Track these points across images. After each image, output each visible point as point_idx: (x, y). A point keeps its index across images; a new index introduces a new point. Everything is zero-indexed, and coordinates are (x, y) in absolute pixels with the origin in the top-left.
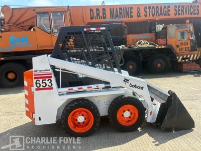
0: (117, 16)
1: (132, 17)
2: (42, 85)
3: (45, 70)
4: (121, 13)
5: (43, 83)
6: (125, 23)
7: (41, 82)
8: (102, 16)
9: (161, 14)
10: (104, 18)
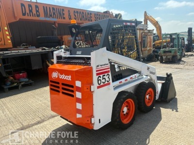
0: (51, 16)
1: (64, 18)
2: (102, 81)
3: (105, 65)
4: (54, 14)
5: (103, 79)
6: (58, 24)
7: (101, 79)
8: (35, 13)
9: (86, 19)
10: (38, 16)
